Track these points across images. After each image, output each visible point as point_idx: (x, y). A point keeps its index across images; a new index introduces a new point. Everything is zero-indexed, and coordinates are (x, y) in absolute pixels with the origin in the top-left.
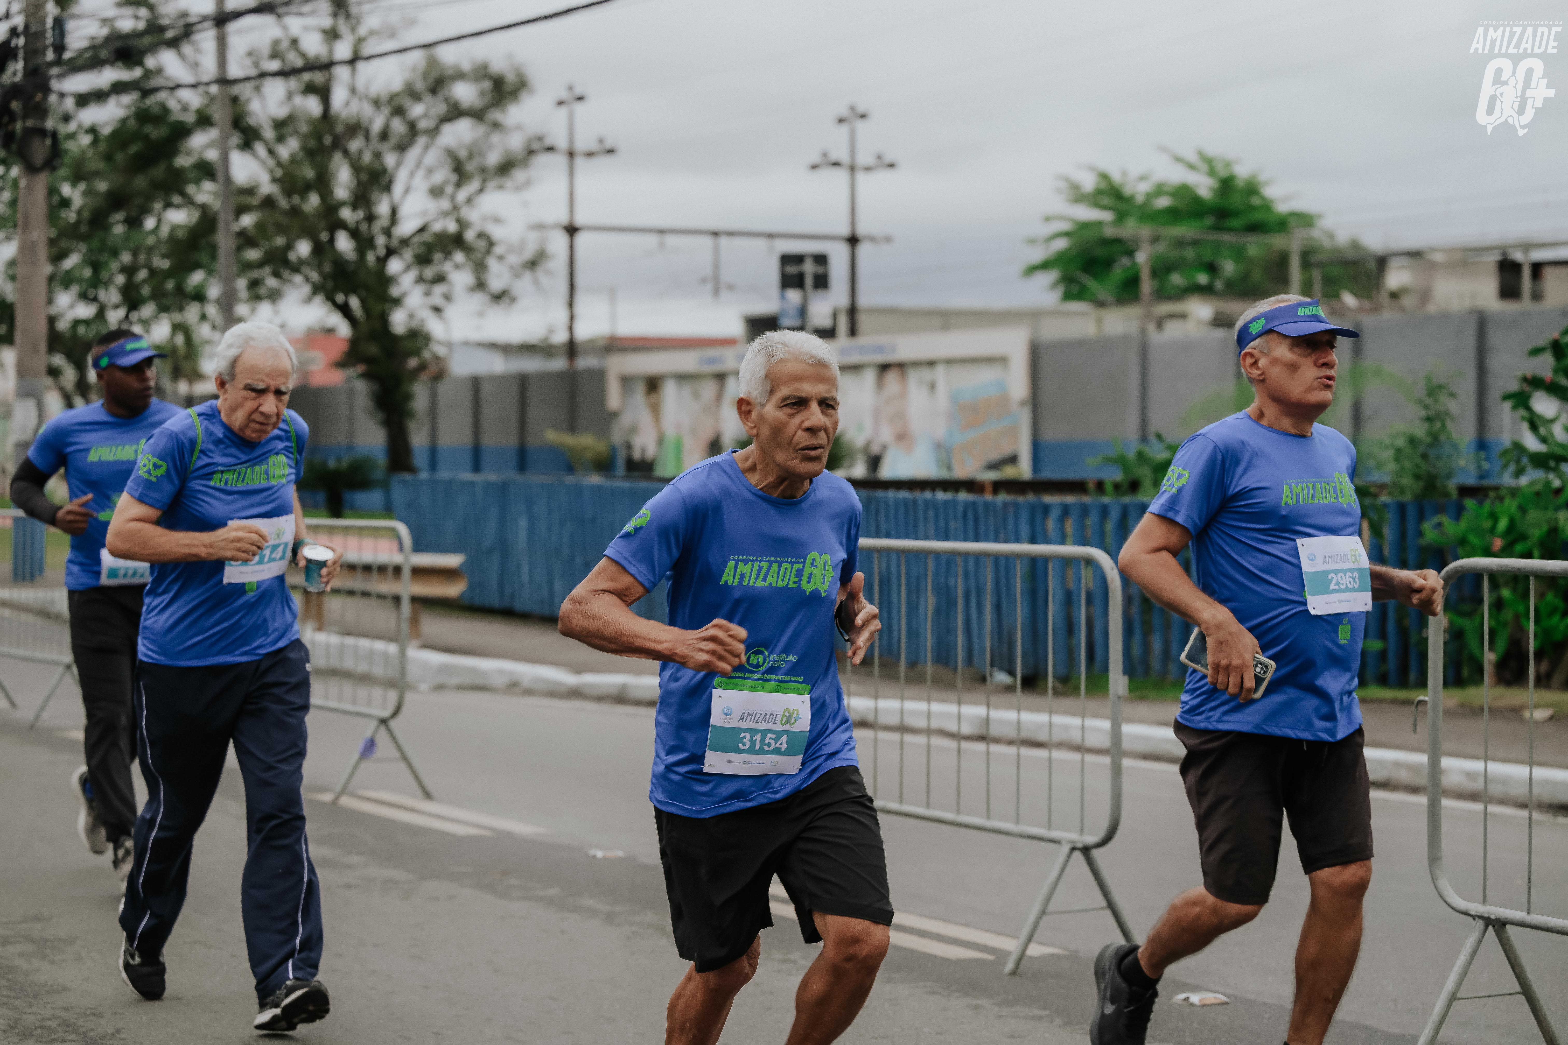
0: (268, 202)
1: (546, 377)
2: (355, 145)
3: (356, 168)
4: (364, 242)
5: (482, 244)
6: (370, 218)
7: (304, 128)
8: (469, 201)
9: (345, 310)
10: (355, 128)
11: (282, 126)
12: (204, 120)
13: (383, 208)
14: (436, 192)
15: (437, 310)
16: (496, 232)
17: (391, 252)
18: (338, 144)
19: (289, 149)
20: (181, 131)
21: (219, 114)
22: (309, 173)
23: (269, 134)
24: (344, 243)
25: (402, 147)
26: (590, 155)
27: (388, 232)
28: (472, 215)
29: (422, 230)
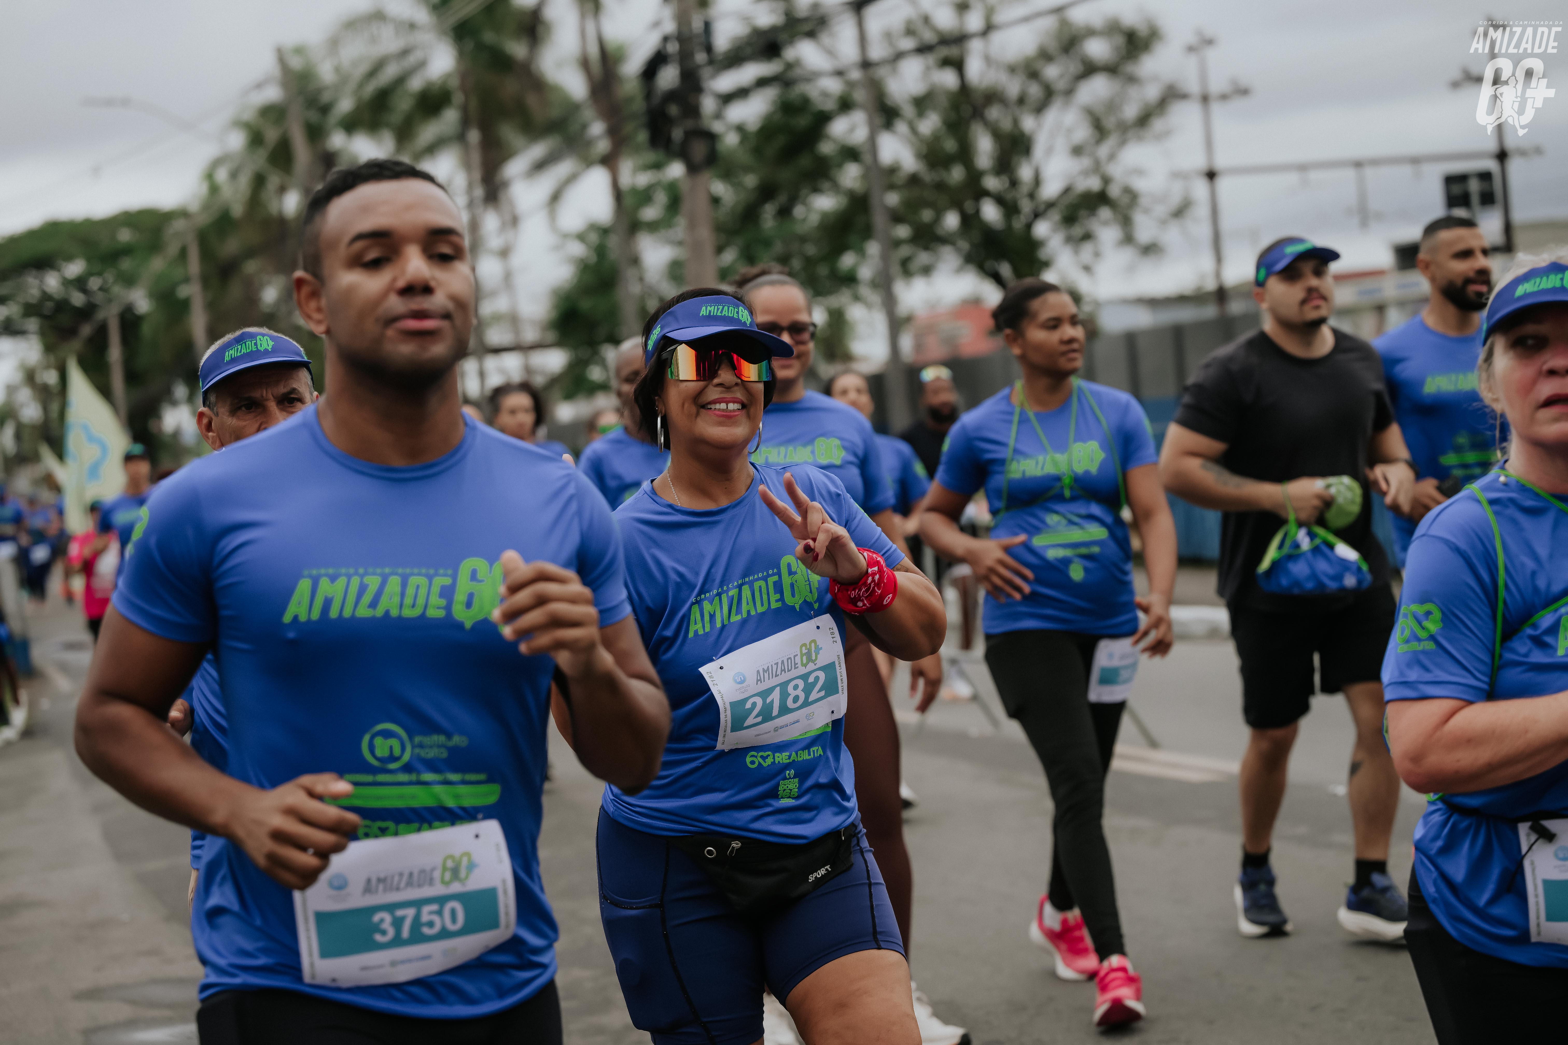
0: (914, 180)
1: (1200, 326)
2: (994, 113)
3: (997, 135)
4: (1009, 208)
5: (1125, 200)
6: (1014, 183)
7: (943, 102)
8: (1112, 157)
9: (997, 279)
10: (993, 96)
11: (922, 103)
12: (845, 105)
13: (1025, 173)
14: (1077, 151)
15: (1087, 269)
16: (1140, 185)
17: (1037, 215)
18: (978, 113)
19: (930, 124)
20: (823, 118)
21: (859, 95)
22: (950, 145)
23: (908, 111)
24: (990, 212)
25: (1040, 109)
26: (1224, 97)
27: (1032, 196)
28: (1116, 170)
29: (1067, 190)
